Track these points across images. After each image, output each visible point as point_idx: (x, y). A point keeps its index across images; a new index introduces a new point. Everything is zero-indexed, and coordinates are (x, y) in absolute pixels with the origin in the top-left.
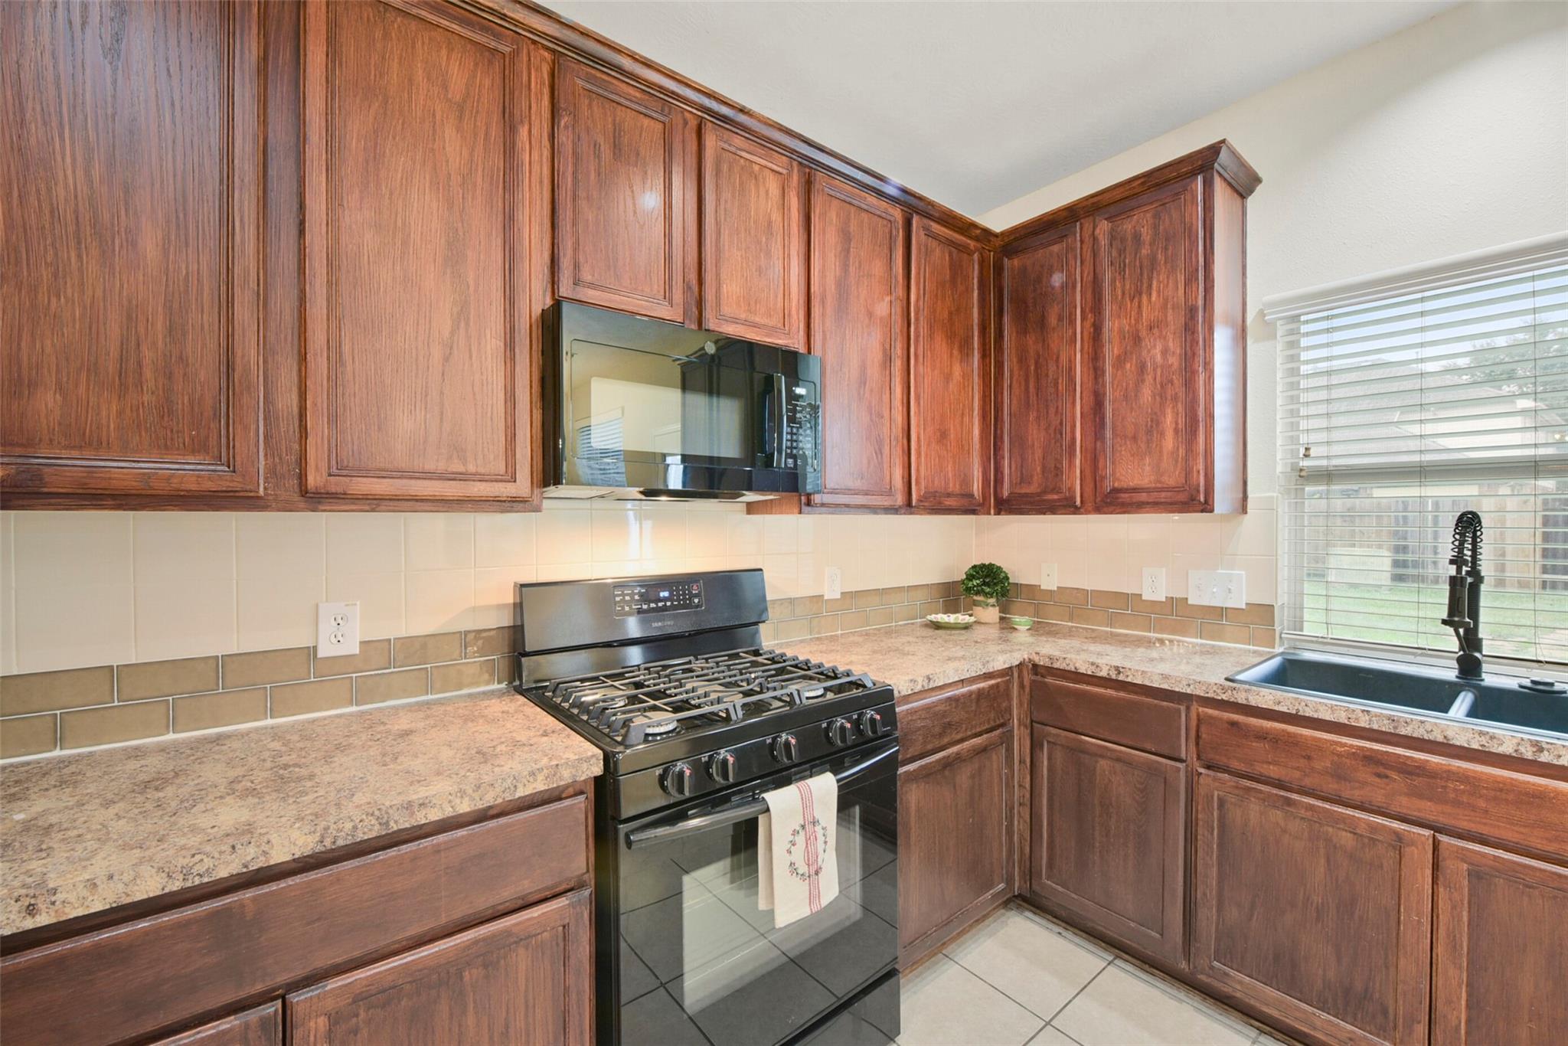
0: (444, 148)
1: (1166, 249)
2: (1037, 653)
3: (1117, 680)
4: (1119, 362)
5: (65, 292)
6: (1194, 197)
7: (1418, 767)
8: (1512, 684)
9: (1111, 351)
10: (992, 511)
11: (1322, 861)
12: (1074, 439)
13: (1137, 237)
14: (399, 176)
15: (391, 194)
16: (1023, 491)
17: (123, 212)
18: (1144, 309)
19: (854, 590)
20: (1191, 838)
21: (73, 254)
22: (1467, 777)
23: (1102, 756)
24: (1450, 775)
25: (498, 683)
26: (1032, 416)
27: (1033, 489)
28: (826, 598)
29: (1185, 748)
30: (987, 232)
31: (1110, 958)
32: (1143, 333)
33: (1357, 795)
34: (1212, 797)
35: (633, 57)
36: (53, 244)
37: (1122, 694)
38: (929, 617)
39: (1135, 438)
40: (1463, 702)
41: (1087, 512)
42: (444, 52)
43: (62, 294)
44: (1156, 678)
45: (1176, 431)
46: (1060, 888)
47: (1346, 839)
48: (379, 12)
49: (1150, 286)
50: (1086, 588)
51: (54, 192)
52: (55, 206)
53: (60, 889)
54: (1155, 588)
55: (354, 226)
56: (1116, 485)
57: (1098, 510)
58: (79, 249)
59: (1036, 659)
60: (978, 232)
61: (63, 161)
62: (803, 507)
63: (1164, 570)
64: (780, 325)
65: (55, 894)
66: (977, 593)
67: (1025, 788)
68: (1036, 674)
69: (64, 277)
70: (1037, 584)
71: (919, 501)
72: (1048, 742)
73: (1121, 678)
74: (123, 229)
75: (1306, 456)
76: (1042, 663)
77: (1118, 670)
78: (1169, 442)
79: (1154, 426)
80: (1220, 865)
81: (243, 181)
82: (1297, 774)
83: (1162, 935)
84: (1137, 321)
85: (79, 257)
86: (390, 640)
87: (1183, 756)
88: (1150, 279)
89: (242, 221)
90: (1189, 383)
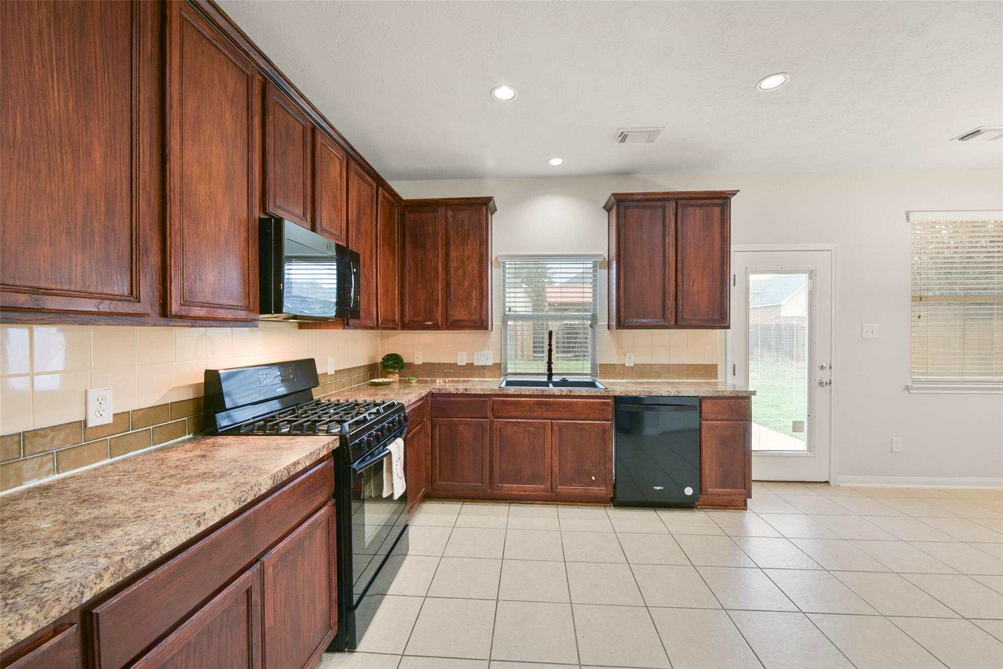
0: (225, 123)
1: (473, 229)
2: (434, 389)
3: (466, 394)
4: (456, 269)
5: (54, 180)
6: (483, 213)
7: (548, 403)
8: (558, 380)
9: (453, 265)
10: (400, 329)
11: (527, 438)
12: (438, 299)
13: (463, 221)
14: (208, 135)
15: (204, 145)
16: (415, 319)
17: (84, 133)
18: (465, 252)
19: (339, 369)
20: (491, 445)
21: (58, 156)
22: (557, 403)
23: (460, 424)
24: (555, 403)
25: (188, 435)
26: (420, 287)
27: (420, 318)
28: (329, 374)
29: (489, 414)
30: (400, 198)
31: (462, 503)
32: (465, 260)
33: (535, 415)
34: (497, 428)
35: (297, 91)
36: (48, 148)
37: (468, 399)
38: (372, 380)
39: (462, 300)
40: (551, 386)
41: (443, 330)
42: (225, 69)
43: (52, 181)
44: (479, 390)
45: (477, 299)
46: (444, 483)
47: (532, 429)
48: (200, 38)
49: (468, 242)
50: (435, 362)
51: (48, 113)
52: (49, 123)
53: (207, 513)
54: (462, 361)
55: (189, 161)
56: (455, 318)
57: (448, 329)
58: (61, 152)
59: (433, 391)
60: (397, 198)
61: (53, 94)
62: (346, 326)
63: (465, 353)
64: (340, 235)
65: (205, 515)
66: (391, 367)
67: (429, 447)
68: (432, 398)
69: (54, 171)
70: (412, 362)
71: (381, 324)
72: (439, 424)
73: (467, 392)
74: (84, 144)
75: (510, 311)
76: (436, 392)
77: (466, 390)
78: (474, 303)
79: (469, 295)
80: (500, 450)
81: (144, 125)
82: (520, 413)
83: (482, 483)
84: (463, 255)
85: (62, 158)
86: (129, 412)
87: (488, 416)
88: (468, 240)
89: (143, 149)
90: (481, 282)
